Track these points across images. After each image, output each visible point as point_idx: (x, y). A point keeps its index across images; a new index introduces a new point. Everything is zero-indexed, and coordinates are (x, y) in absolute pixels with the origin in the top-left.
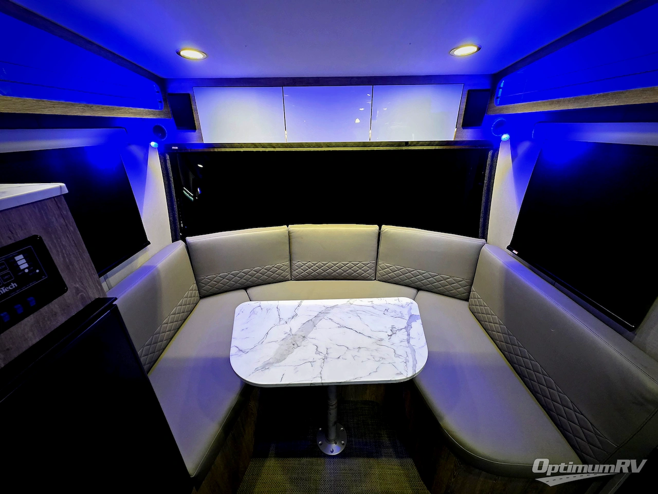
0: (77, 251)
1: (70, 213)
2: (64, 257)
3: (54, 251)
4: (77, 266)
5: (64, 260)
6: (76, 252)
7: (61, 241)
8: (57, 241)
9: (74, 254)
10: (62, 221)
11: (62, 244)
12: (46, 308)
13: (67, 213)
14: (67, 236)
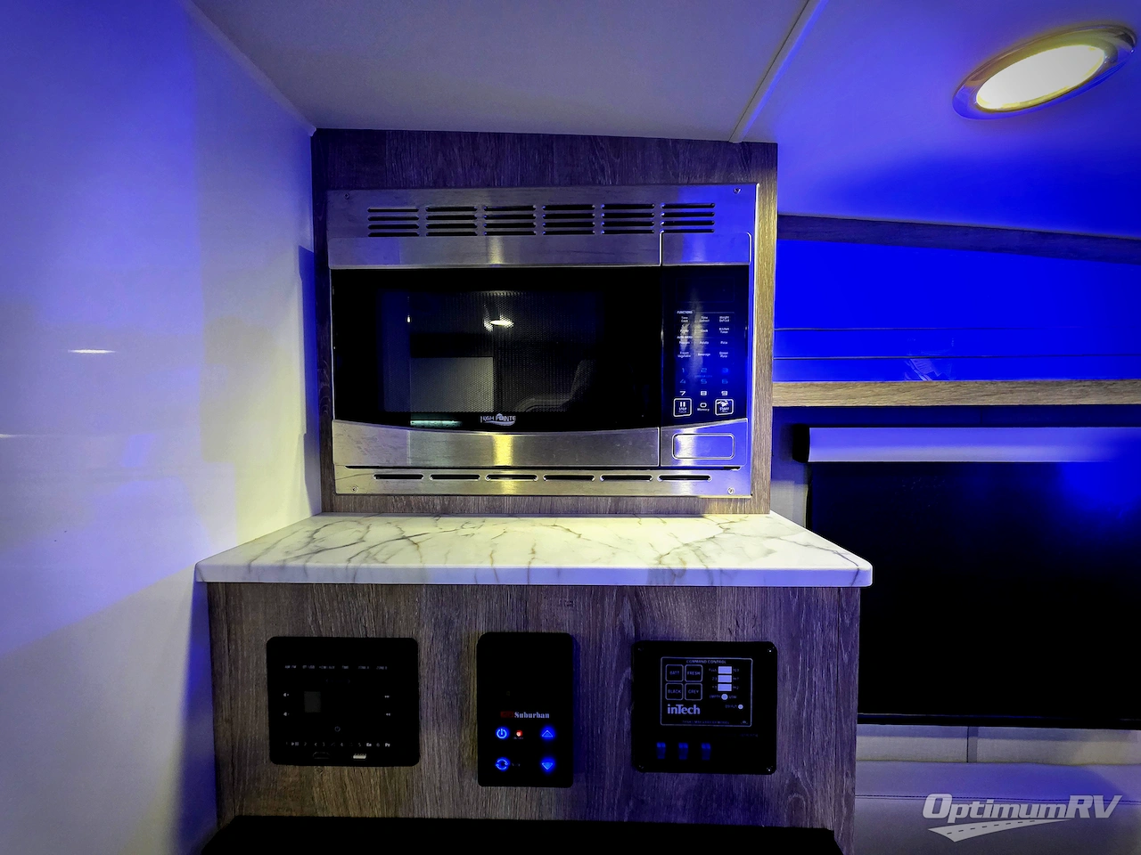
0: (834, 705)
1: (857, 626)
2: (800, 704)
3: (788, 686)
4: (817, 737)
5: (799, 713)
6: (831, 709)
7: (810, 671)
8: (804, 668)
9: (824, 708)
10: (833, 636)
11: (810, 680)
12: (724, 777)
13: (851, 623)
14: (829, 670)
